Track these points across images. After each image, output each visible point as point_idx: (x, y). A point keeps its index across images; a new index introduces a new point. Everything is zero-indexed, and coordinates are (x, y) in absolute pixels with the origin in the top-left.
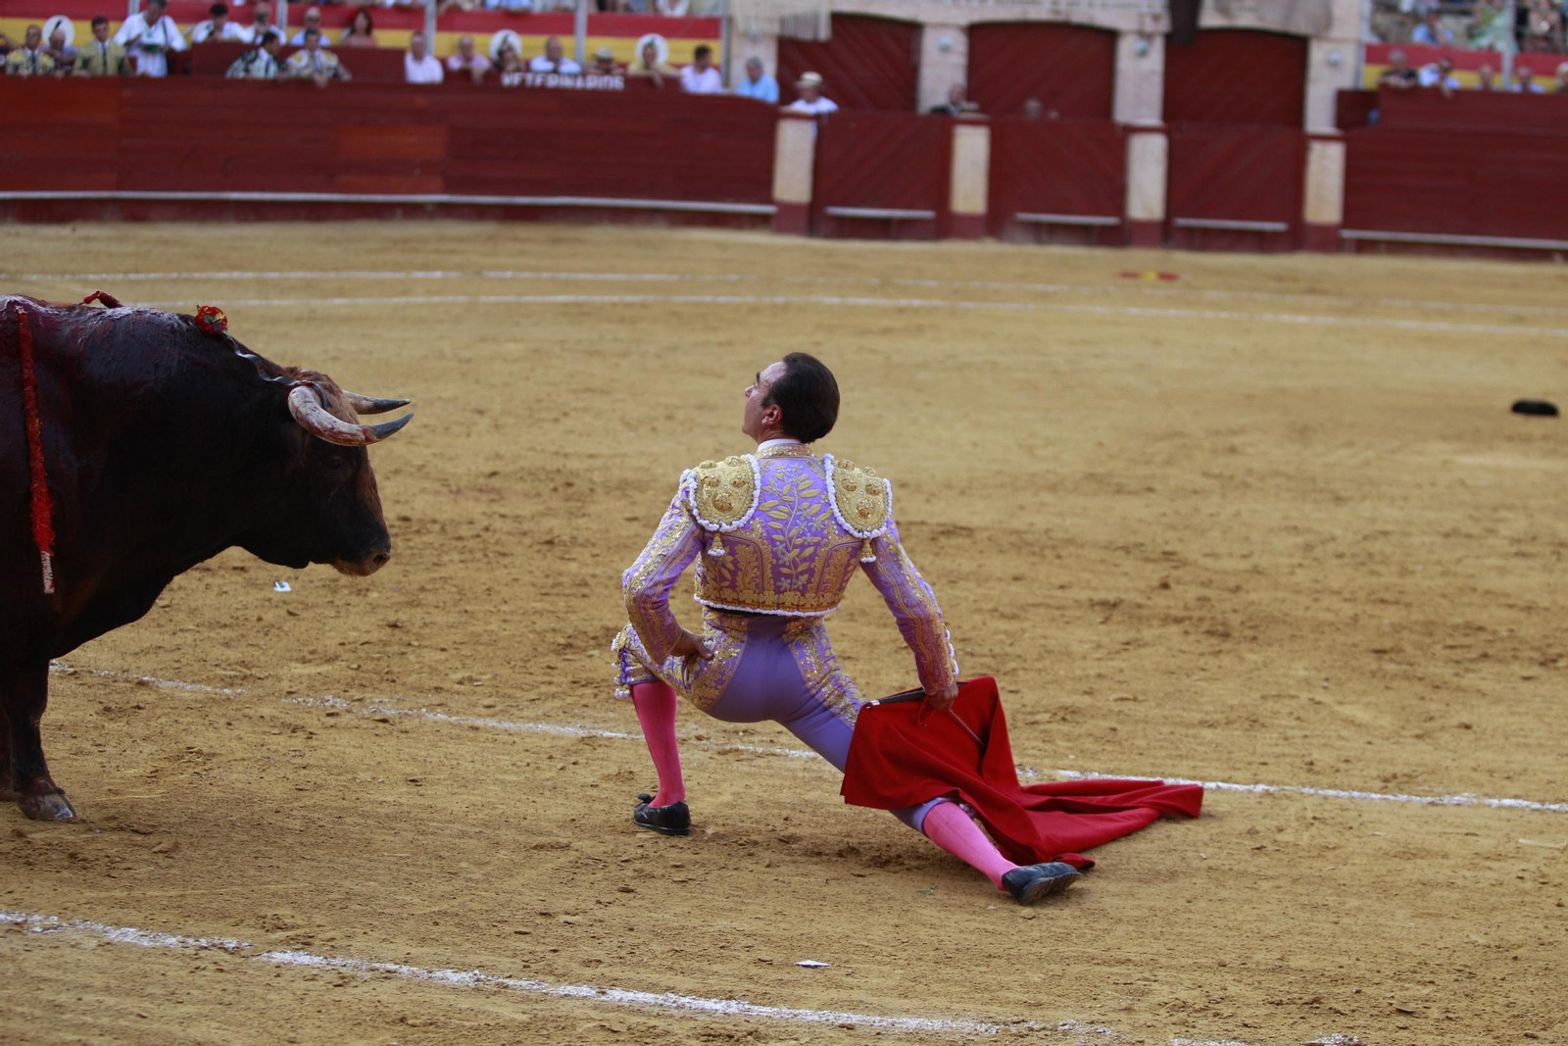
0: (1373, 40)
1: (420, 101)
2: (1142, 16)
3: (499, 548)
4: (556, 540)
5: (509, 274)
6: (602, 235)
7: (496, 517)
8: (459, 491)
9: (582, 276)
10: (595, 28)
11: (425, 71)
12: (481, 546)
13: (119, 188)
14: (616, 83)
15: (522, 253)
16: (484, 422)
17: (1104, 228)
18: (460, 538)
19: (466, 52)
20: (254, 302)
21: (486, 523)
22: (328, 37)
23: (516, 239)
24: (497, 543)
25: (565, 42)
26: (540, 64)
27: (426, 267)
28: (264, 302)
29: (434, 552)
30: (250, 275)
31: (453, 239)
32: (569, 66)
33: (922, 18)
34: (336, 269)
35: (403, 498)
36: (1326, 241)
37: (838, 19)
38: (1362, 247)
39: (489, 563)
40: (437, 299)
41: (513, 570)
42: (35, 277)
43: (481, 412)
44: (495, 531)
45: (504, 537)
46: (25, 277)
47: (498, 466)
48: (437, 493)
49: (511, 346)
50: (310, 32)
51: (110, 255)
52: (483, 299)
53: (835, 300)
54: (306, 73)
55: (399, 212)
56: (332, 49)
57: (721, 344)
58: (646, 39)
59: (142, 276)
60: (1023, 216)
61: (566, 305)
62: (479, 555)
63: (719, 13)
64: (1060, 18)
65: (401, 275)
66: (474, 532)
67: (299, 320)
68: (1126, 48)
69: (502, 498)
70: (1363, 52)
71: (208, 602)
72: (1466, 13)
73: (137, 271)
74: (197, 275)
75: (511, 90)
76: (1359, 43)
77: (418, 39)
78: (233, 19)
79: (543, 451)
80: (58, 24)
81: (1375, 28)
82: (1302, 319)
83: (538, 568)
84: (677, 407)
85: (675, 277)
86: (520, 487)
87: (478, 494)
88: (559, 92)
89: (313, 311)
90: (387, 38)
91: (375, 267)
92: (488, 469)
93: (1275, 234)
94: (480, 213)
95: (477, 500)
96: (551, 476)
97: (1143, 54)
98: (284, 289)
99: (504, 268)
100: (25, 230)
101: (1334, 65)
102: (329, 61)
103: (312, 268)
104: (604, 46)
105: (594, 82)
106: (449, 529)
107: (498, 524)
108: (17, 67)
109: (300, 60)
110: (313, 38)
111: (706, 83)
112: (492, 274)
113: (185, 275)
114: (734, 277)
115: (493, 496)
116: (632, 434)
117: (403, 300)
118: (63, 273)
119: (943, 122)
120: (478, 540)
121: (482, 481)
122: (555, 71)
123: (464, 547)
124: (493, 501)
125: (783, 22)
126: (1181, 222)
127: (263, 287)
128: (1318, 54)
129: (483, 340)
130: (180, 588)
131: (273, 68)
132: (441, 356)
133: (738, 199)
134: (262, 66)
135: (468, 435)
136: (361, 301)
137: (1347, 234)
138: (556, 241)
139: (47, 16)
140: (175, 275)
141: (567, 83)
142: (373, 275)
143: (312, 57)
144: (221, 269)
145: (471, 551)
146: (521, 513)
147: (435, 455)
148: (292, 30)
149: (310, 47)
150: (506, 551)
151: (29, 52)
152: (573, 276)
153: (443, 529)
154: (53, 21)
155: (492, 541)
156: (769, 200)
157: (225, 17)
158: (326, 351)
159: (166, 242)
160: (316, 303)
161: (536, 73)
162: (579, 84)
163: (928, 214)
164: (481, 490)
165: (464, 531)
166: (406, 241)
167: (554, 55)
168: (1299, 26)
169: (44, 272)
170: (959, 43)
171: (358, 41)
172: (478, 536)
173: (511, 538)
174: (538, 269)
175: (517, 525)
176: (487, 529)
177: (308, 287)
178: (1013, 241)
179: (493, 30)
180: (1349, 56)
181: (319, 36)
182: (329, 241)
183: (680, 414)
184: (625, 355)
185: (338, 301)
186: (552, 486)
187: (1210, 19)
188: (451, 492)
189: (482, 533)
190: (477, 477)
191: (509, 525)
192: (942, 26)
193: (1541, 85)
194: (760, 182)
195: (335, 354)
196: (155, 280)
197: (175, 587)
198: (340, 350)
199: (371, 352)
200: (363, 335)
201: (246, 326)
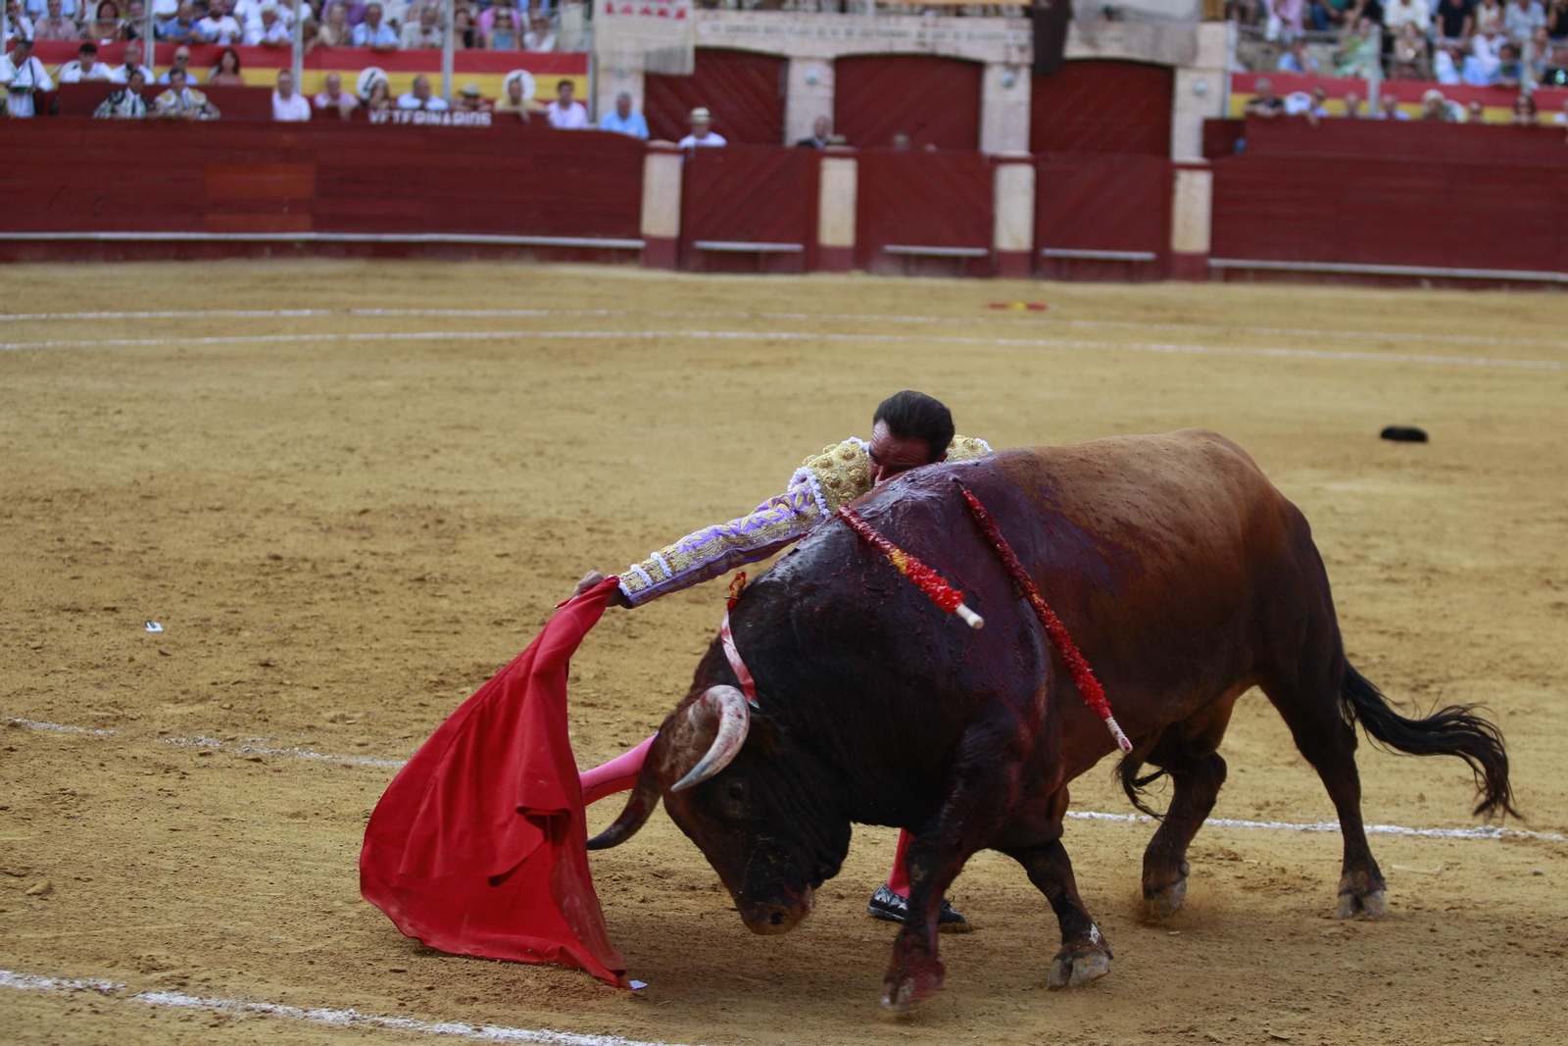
0: (1240, 69)
1: (288, 138)
2: (1008, 47)
3: (370, 586)
4: (427, 578)
5: (378, 311)
6: (471, 271)
7: (367, 554)
8: (329, 530)
9: (450, 312)
10: (462, 65)
11: (292, 109)
12: (352, 584)
14: (483, 119)
15: (391, 291)
16: (355, 460)
17: (972, 259)
18: (331, 576)
19: (333, 90)
20: (124, 342)
21: (357, 561)
22: (195, 76)
23: (384, 276)
24: (368, 581)
25: (432, 78)
26: (407, 101)
27: (295, 305)
28: (134, 342)
29: (306, 591)
30: (119, 315)
31: (322, 277)
32: (436, 103)
33: (788, 51)
34: (205, 308)
35: (274, 537)
36: (1194, 269)
37: (703, 54)
38: (1230, 275)
39: (360, 601)
40: (306, 337)
41: (384, 608)
43: (351, 450)
44: (366, 569)
45: (375, 575)
47: (369, 503)
48: (308, 531)
49: (381, 383)
50: (175, 71)
52: (352, 336)
53: (704, 334)
54: (173, 112)
55: (268, 250)
56: (199, 88)
57: (590, 379)
58: (513, 75)
59: (11, 317)
60: (890, 248)
61: (435, 341)
62: (350, 593)
63: (584, 48)
64: (926, 50)
65: (271, 313)
66: (346, 571)
67: (168, 359)
68: (993, 79)
69: (373, 536)
70: (1229, 81)
71: (79, 643)
72: (1332, 41)
74: (66, 316)
75: (378, 126)
76: (1225, 72)
77: (284, 77)
78: (100, 60)
79: (413, 488)
81: (1240, 57)
82: (1171, 348)
83: (410, 605)
84: (546, 443)
85: (544, 313)
86: (390, 524)
87: (348, 532)
88: (426, 128)
89: (182, 350)
90: (255, 77)
91: (243, 306)
92: (359, 507)
93: (1143, 263)
94: (349, 250)
95: (348, 538)
96: (421, 513)
97: (1009, 85)
98: (153, 329)
99: (374, 305)
101: (1200, 94)
102: (197, 98)
103: (181, 308)
104: (471, 82)
105: (461, 119)
106: (319, 566)
107: (369, 561)
109: (168, 99)
110: (178, 76)
111: (573, 118)
112: (360, 312)
113: (53, 316)
114: (603, 312)
115: (365, 534)
116: (502, 471)
117: (272, 338)
119: (810, 155)
120: (349, 578)
121: (352, 518)
122: (422, 108)
123: (336, 585)
124: (364, 538)
125: (648, 56)
126: (1049, 252)
127: (131, 327)
128: (1184, 83)
129: (353, 377)
130: (52, 629)
131: (140, 109)
132: (311, 394)
133: (606, 235)
134: (130, 106)
135: (339, 473)
136: (231, 340)
137: (1215, 262)
138: (424, 278)
140: (44, 316)
141: (435, 119)
142: (242, 314)
143: (179, 96)
144: (89, 309)
145: (342, 589)
146: (392, 550)
147: (305, 493)
149: (176, 86)
150: (377, 589)
152: (441, 313)
153: (314, 567)
155: (364, 579)
156: (637, 235)
157: (94, 57)
158: (196, 391)
159: (35, 283)
160: (185, 342)
161: (403, 110)
162: (447, 120)
163: (797, 247)
164: (351, 528)
165: (335, 569)
166: (274, 279)
167: (421, 92)
168: (1166, 57)
170: (825, 76)
171: (226, 80)
172: (350, 574)
173: (382, 575)
174: (407, 306)
175: (388, 563)
176: (358, 567)
177: (177, 326)
178: (882, 273)
179: (360, 67)
180: (1216, 85)
182: (198, 280)
183: (550, 450)
184: (495, 391)
185: (208, 340)
186: (423, 523)
187: (1075, 49)
188: (322, 530)
189: (353, 571)
190: (347, 514)
191: (380, 563)
192: (809, 59)
193: (1406, 112)
194: (627, 218)
195: (204, 393)
196: (23, 321)
197: (47, 628)
198: (210, 390)
199: (240, 391)
200: (233, 374)
201: (115, 366)
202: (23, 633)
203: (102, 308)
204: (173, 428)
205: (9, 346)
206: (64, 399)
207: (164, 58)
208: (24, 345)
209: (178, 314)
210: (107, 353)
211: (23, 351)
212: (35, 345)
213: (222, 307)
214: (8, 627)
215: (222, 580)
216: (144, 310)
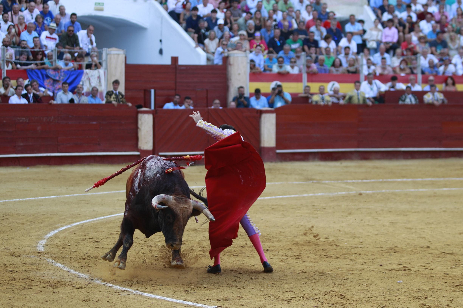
13: (358, 147)
20: (413, 190)
28: (416, 190)
30: (410, 180)
34: (443, 177)
42: (327, 182)
46: (323, 182)
50: (432, 86)
51: (356, 173)
54: (431, 101)
56: (441, 92)
59: (368, 181)
67: (430, 196)
71: (400, 305)
73: (367, 179)
74: (390, 180)
78: (400, 82)
80: (333, 85)
89: (435, 193)
90: (461, 87)
91: (458, 176)
98: (424, 185)
100: (323, 163)
102: (440, 96)
103: (434, 177)
108: (316, 102)
109: (429, 96)
110: (433, 88)
113: (385, 180)
118: (338, 180)
127: (415, 184)
130: (389, 300)
136: (454, 189)
139: (328, 81)
142: (458, 179)
143: (433, 95)
144: (398, 177)
148: (424, 85)
149: (433, 92)
151: (321, 96)
154: (331, 84)
157: (397, 81)
158: (441, 209)
159: (377, 168)
160: (436, 190)
169: (330, 180)
171: (450, 88)
177: (433, 184)
181: (435, 87)
182: (440, 166)
185: (445, 189)
195: (444, 209)
196: (373, 182)
197: (387, 300)
198: (446, 208)
199: (458, 209)
200: (455, 202)
201: (410, 199)
202: (378, 301)
203: (404, 177)
204: (433, 223)
205: (368, 192)
206: (390, 212)
207: (425, 81)
208: (374, 191)
209: (433, 179)
210: (406, 194)
211: (374, 194)
212: (378, 191)
213: (450, 176)
214: (372, 299)
215: (455, 281)
216: (420, 178)
